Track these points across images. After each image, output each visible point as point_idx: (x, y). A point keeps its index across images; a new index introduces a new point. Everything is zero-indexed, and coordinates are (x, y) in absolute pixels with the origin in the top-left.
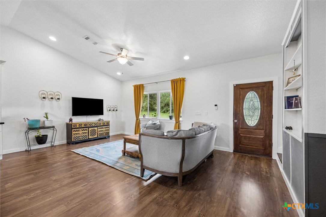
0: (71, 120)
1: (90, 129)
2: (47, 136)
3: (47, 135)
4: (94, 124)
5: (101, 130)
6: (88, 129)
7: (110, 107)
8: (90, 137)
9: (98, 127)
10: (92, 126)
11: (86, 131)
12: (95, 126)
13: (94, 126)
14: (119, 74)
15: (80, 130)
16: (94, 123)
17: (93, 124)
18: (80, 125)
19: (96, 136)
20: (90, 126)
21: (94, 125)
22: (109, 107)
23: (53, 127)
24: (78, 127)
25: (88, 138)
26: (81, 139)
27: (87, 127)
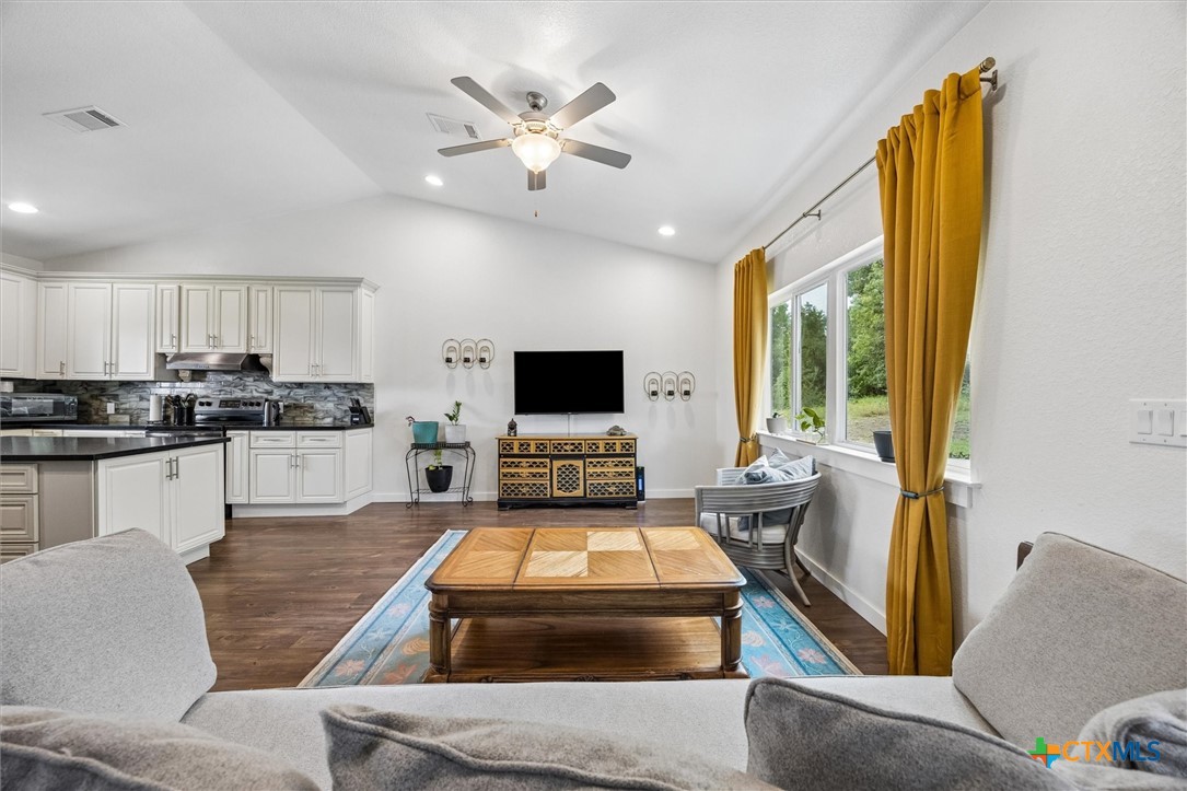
0: (512, 427)
1: (557, 464)
2: (449, 469)
3: (451, 467)
4: (572, 447)
5: (599, 470)
6: (551, 462)
7: (658, 379)
8: (558, 493)
9: (588, 460)
10: (563, 452)
11: (541, 470)
12: (576, 452)
13: (570, 453)
14: (667, 231)
15: (524, 464)
16: (573, 444)
17: (566, 448)
18: (522, 445)
19: (579, 492)
20: (556, 452)
21: (573, 450)
22: (653, 382)
23: (466, 445)
24: (516, 451)
25: (551, 495)
26: (527, 496)
27: (546, 456)
